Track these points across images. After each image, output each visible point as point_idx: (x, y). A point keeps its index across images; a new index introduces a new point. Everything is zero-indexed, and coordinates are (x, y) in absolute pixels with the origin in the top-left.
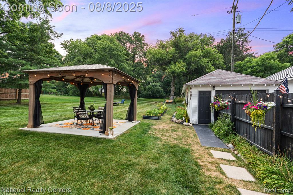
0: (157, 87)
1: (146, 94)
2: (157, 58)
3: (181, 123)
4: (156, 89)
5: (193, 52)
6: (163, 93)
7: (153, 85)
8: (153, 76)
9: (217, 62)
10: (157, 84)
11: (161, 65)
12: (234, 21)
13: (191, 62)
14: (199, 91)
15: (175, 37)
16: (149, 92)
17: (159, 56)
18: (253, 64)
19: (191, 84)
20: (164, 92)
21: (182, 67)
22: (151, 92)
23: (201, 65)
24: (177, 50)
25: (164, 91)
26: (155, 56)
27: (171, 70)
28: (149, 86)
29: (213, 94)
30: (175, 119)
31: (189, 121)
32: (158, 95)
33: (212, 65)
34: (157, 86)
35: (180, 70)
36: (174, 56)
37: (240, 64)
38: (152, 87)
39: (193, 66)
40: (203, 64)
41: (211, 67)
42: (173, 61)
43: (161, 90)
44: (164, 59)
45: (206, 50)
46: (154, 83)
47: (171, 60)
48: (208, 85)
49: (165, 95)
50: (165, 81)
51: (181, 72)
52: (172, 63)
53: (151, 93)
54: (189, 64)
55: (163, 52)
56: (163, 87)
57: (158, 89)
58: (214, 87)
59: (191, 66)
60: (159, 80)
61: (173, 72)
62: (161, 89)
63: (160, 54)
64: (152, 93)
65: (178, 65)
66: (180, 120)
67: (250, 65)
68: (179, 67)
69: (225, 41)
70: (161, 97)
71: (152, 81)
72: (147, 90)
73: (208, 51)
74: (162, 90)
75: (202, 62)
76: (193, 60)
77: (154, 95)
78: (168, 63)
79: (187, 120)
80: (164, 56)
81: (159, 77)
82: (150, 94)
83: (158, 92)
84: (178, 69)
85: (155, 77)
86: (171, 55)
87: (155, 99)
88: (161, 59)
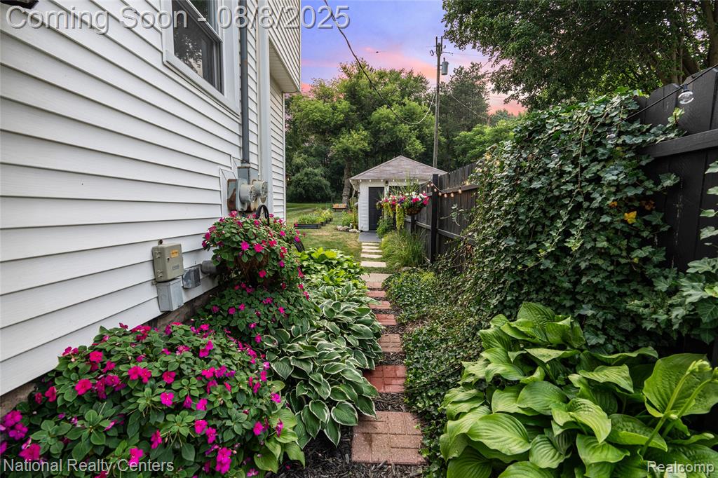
0: (317, 178)
1: (292, 193)
2: (313, 120)
3: (347, 230)
4: (313, 183)
5: (383, 111)
6: (329, 191)
7: (306, 174)
8: (306, 152)
9: (427, 131)
10: (316, 171)
11: (323, 133)
12: (439, 70)
13: (379, 131)
14: (369, 188)
15: (349, 75)
16: (300, 190)
17: (317, 116)
18: (485, 137)
19: (359, 178)
20: (333, 188)
21: (362, 139)
22: (304, 188)
23: (397, 136)
24: (354, 104)
25: (332, 186)
26: (311, 116)
27: (340, 145)
28: (299, 174)
29: (387, 190)
30: (339, 227)
31: (357, 228)
32: (318, 196)
33: (418, 138)
34: (316, 175)
35: (358, 147)
36: (347, 116)
37: (465, 137)
38: (306, 178)
39: (385, 139)
40: (400, 135)
41: (414, 141)
42: (345, 126)
43: (326, 185)
44: (328, 123)
45: (407, 107)
46: (310, 169)
47: (343, 125)
48: (378, 180)
49: (334, 194)
50: (333, 165)
51: (361, 150)
52: (343, 129)
53: (304, 192)
54: (376, 134)
55: (326, 107)
56: (329, 178)
57: (319, 181)
58: (387, 182)
59: (379, 138)
60: (322, 162)
61: (346, 150)
62: (325, 181)
63: (321, 111)
64: (306, 191)
65: (355, 136)
66: (346, 227)
67: (480, 140)
68: (356, 139)
69: (447, 86)
70: (325, 199)
71: (305, 163)
72: (293, 184)
73: (411, 109)
74: (328, 183)
75: (400, 131)
76: (383, 125)
77: (310, 194)
78: (336, 130)
79: (355, 227)
80: (328, 116)
81: (322, 155)
82: (301, 194)
83: (319, 188)
84: (355, 143)
85: (311, 155)
86: (342, 115)
87: (312, 204)
88: (321, 122)
